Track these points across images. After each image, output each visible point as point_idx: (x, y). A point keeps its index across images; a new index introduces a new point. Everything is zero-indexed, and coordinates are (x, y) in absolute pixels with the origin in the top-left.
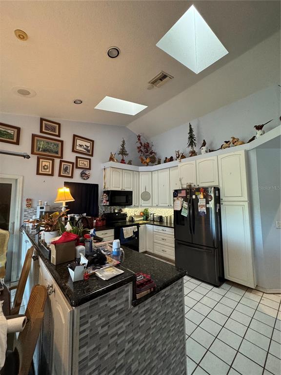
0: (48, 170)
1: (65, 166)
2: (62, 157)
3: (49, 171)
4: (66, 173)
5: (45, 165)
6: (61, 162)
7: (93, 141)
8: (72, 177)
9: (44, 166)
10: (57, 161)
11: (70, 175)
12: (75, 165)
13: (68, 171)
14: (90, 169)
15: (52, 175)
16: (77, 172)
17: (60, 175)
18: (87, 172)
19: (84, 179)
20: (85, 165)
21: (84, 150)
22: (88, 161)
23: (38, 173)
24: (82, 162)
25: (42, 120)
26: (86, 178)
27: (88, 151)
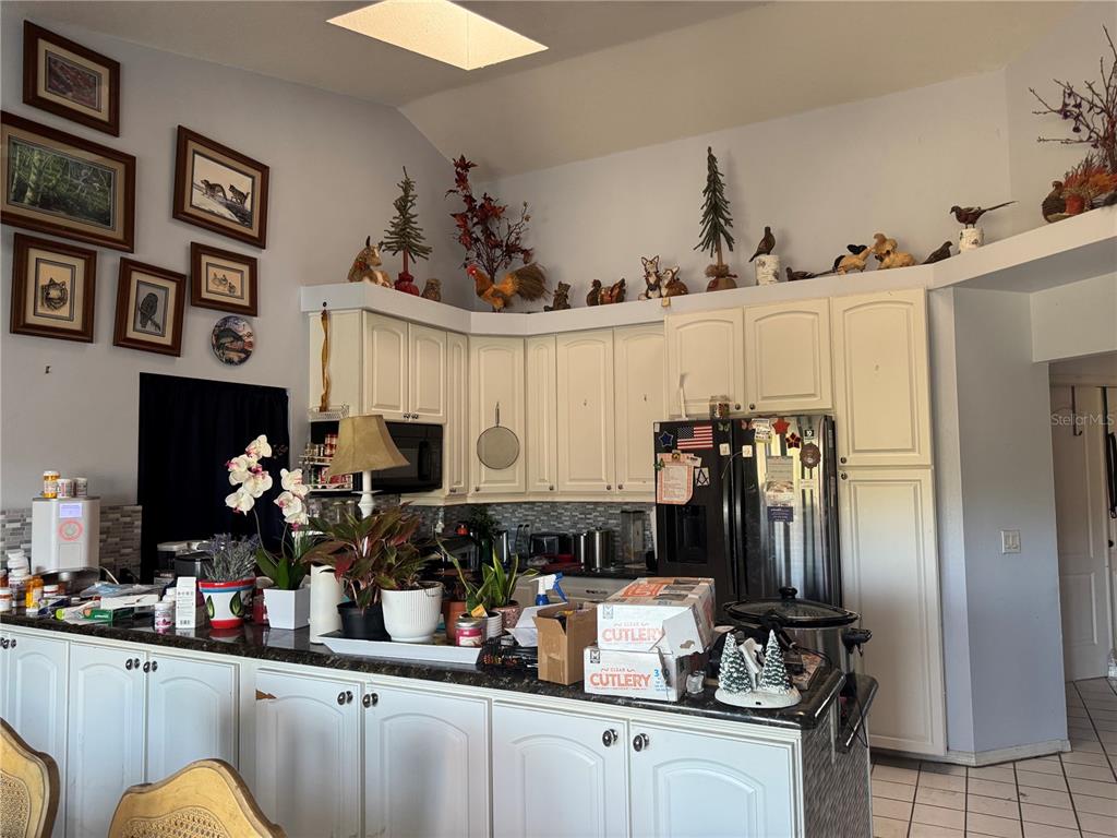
0: (64, 311)
1: (145, 292)
2: (128, 241)
3: (69, 315)
4: (150, 327)
5: (52, 284)
6: (127, 268)
7: (264, 170)
8: (174, 350)
9: (46, 289)
10: (108, 262)
11: (167, 340)
12: (189, 288)
13: (158, 317)
14: (252, 310)
15: (85, 334)
16: (200, 325)
17: (121, 340)
18: (243, 327)
19: (230, 362)
20: (232, 288)
21: (227, 213)
22: (246, 269)
23: (19, 326)
24: (220, 273)
25: (33, 34)
26: (235, 356)
27: (245, 218)
